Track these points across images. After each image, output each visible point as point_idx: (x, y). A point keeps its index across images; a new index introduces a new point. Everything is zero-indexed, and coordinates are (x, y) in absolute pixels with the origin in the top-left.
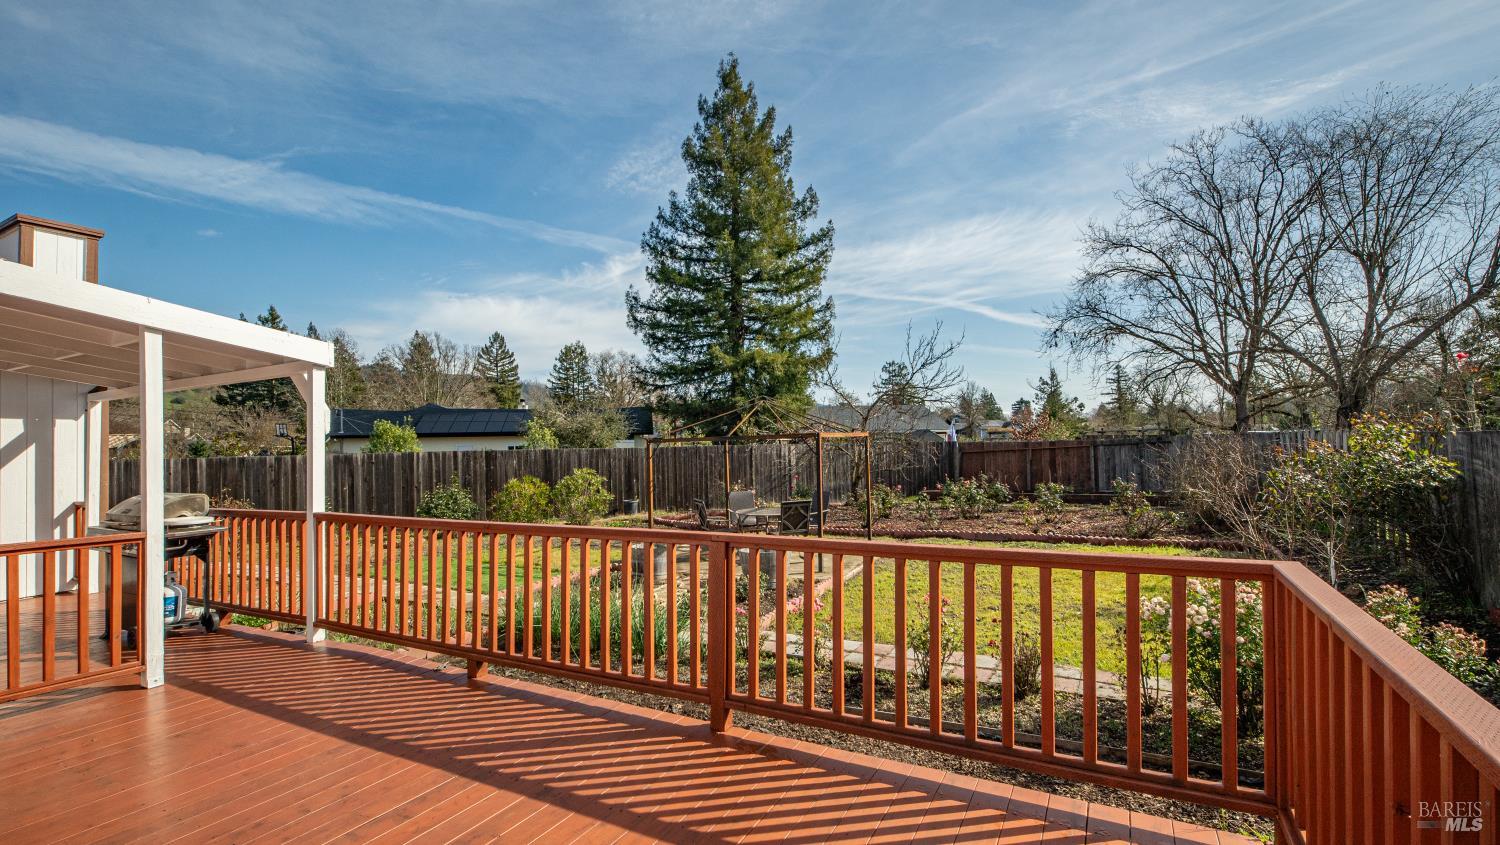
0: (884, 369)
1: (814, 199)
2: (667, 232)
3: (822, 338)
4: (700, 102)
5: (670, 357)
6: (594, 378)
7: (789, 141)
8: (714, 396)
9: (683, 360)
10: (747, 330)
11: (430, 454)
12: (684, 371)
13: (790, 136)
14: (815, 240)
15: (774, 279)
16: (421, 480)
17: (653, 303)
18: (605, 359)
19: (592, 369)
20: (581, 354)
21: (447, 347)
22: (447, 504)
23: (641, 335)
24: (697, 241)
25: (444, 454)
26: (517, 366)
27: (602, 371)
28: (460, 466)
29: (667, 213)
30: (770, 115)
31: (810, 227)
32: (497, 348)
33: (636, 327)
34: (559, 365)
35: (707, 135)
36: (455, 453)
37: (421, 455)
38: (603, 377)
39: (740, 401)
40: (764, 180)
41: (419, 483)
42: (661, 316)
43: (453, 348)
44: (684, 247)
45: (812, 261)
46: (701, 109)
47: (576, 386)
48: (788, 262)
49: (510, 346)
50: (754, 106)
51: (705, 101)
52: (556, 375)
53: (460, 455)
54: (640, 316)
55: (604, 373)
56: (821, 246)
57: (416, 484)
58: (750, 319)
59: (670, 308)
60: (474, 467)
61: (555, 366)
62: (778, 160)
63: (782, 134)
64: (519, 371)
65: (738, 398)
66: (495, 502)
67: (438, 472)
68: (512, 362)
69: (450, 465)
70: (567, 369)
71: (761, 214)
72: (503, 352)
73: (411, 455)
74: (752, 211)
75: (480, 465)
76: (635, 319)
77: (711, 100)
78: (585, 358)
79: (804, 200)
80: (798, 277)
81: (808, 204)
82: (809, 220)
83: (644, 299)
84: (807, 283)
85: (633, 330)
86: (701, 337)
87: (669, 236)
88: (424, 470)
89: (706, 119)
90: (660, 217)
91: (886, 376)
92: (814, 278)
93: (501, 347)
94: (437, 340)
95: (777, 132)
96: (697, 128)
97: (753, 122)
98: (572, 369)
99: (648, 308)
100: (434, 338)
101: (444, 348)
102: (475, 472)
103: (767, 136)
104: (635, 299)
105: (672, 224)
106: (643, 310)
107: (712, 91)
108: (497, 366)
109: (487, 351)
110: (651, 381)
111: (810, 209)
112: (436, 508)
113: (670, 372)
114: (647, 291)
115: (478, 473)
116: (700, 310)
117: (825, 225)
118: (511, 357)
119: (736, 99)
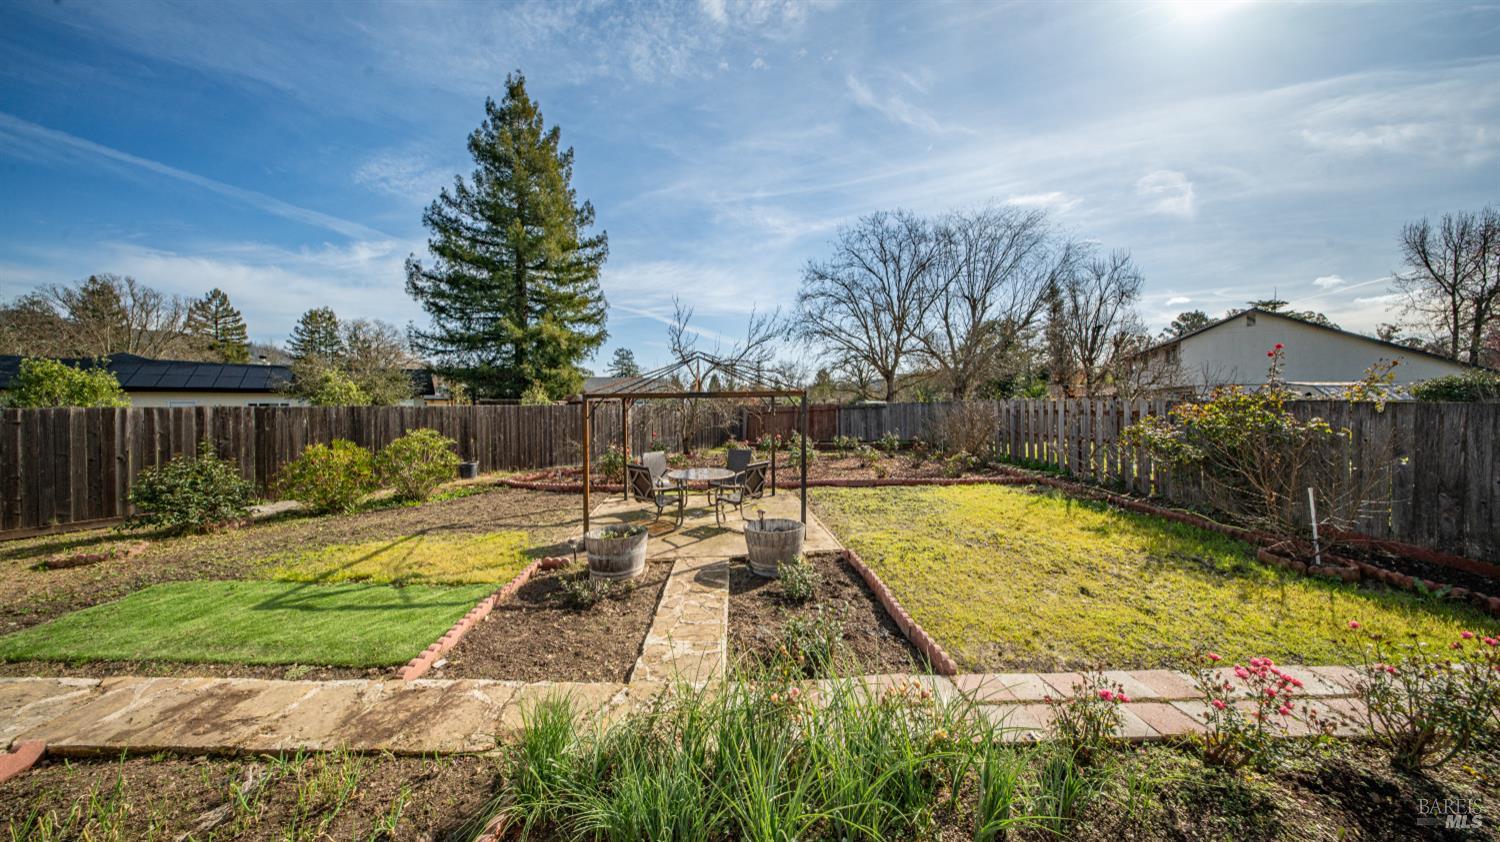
0: (616, 353)
1: (591, 211)
2: (451, 212)
3: (597, 323)
4: (487, 104)
5: (454, 325)
6: (346, 343)
7: (570, 159)
8: (499, 362)
9: (468, 329)
10: (531, 310)
11: (148, 411)
12: (470, 339)
13: (572, 155)
14: (591, 244)
15: (557, 270)
16: (130, 448)
17: (436, 273)
18: (357, 327)
19: (342, 335)
20: (330, 319)
21: (145, 295)
22: (193, 484)
23: (421, 302)
24: (483, 226)
25: (178, 411)
26: (244, 326)
27: (354, 338)
28: (209, 428)
29: (453, 194)
30: (555, 133)
31: (586, 233)
32: (216, 307)
33: (416, 294)
34: (301, 327)
35: (495, 133)
36: (200, 411)
37: (129, 412)
38: (355, 342)
39: (527, 368)
40: (552, 185)
41: (125, 452)
42: (444, 287)
43: (156, 296)
44: (468, 229)
45: (590, 260)
46: (489, 110)
47: (323, 348)
48: (572, 257)
49: (234, 305)
50: (540, 121)
51: (493, 104)
52: (298, 336)
53: (209, 413)
54: (422, 283)
55: (358, 339)
56: (599, 249)
57: (118, 453)
58: (532, 299)
59: (454, 281)
60: (236, 427)
61: (297, 328)
62: (563, 171)
63: (565, 151)
64: (247, 330)
65: (526, 366)
66: (284, 475)
67: (165, 437)
68: (238, 321)
69: (189, 428)
70: (312, 332)
71: (548, 212)
72: (225, 310)
73: (109, 413)
74: (542, 208)
75: (246, 425)
76: (415, 287)
77: (499, 105)
78: (335, 323)
79: (582, 211)
80: (578, 271)
81: (585, 214)
82: (586, 228)
83: (426, 268)
84: (585, 277)
85: (411, 297)
86: (486, 309)
87: (453, 217)
88: (135, 432)
89: (493, 120)
90: (443, 196)
91: (617, 358)
92: (591, 273)
93: (222, 304)
94: (130, 285)
95: (561, 148)
96: (485, 125)
97: (539, 134)
98: (319, 333)
99: (430, 277)
100: (124, 282)
101: (141, 294)
102: (237, 435)
103: (553, 149)
104: (416, 267)
105: (457, 205)
106: (425, 279)
107: (499, 97)
108: (216, 323)
109: (202, 307)
110: (431, 346)
111: (587, 218)
112: (171, 490)
113: (452, 339)
114: (431, 262)
115: (242, 437)
116: (484, 286)
117: (600, 234)
118: (235, 315)
119: (524, 111)
